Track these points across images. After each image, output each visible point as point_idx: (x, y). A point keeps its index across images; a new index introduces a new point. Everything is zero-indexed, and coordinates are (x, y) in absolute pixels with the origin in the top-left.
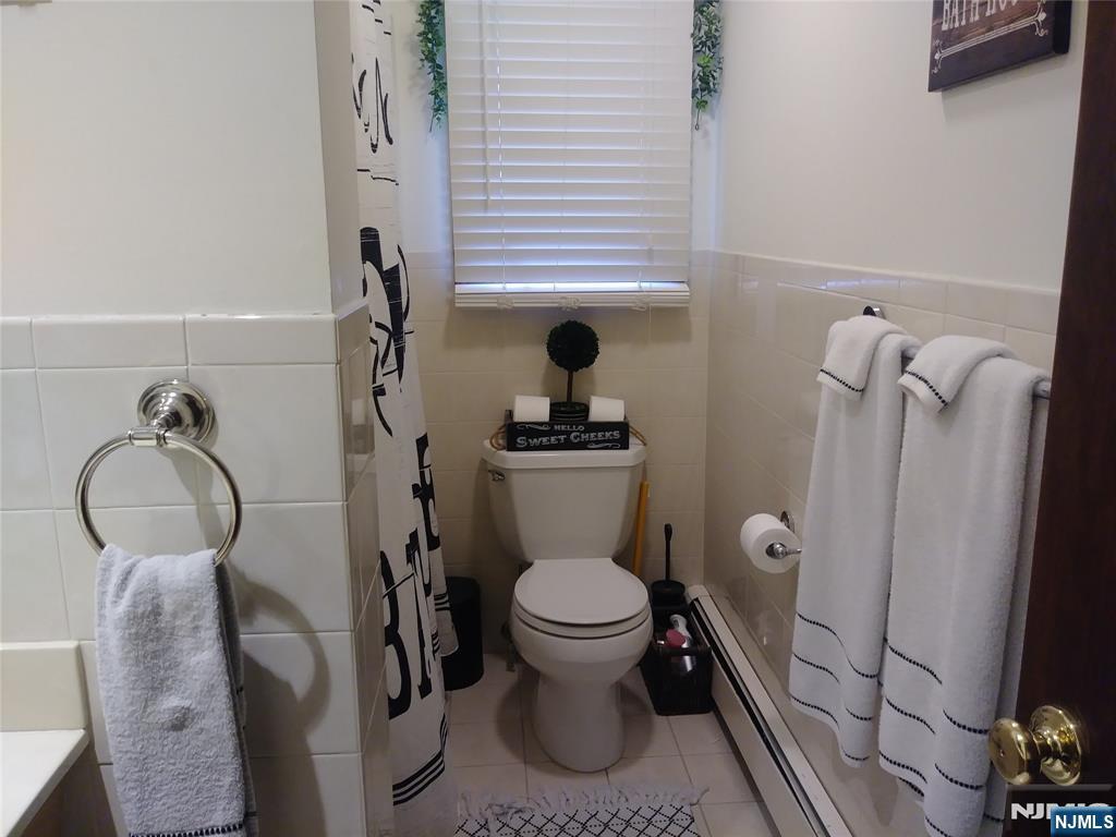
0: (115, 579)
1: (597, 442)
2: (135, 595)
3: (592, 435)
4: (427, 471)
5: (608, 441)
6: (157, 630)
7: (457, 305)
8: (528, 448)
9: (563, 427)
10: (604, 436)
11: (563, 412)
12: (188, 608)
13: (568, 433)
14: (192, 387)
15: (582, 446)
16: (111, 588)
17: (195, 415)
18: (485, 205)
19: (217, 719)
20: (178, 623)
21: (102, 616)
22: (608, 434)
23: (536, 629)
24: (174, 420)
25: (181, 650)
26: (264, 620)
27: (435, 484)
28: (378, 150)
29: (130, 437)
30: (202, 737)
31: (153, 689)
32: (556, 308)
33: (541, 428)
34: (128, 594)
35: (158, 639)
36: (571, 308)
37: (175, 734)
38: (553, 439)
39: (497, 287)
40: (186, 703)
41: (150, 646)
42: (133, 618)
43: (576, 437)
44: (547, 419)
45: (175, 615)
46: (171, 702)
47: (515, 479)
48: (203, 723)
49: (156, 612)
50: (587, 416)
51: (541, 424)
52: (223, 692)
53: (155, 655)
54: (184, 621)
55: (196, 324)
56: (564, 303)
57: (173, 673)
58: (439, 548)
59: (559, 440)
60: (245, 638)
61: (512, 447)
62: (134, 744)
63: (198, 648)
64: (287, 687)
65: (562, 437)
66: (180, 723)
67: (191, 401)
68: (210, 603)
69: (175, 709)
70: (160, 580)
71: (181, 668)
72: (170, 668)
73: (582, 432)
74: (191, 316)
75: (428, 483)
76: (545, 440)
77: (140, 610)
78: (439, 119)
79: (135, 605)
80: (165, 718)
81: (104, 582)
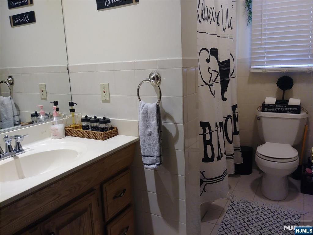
0: (142, 106)
1: (289, 111)
2: (144, 109)
3: (288, 109)
4: (236, 114)
5: (293, 111)
6: (147, 116)
7: (251, 72)
8: (268, 111)
9: (279, 106)
10: (292, 109)
11: (280, 102)
12: (152, 112)
13: (281, 108)
14: (158, 73)
15: (285, 112)
16: (141, 108)
17: (157, 78)
18: (261, 44)
19: (156, 134)
20: (150, 115)
21: (140, 113)
22: (293, 109)
23: (260, 157)
24: (154, 79)
25: (151, 121)
26: (168, 120)
27: (238, 117)
28: (225, 31)
29: (145, 80)
30: (153, 138)
31: (146, 127)
32: (280, 72)
33: (272, 106)
34: (143, 109)
35: (147, 118)
36: (285, 72)
37: (149, 136)
38: (276, 109)
39: (263, 67)
40: (151, 131)
41: (146, 119)
42: (143, 113)
43: (283, 109)
44: (275, 104)
45: (150, 114)
46: (149, 130)
47: (263, 119)
48: (153, 135)
49: (147, 113)
50: (288, 103)
51: (272, 105)
52: (157, 129)
53: (147, 121)
54: (151, 115)
55: (159, 61)
56: (283, 71)
57: (149, 125)
58: (239, 135)
59: (278, 110)
60: (163, 123)
61: (263, 110)
62: (143, 137)
63: (153, 121)
64: (171, 134)
65: (279, 109)
66: (150, 135)
67: (157, 76)
68: (155, 112)
69: (149, 132)
70: (148, 107)
71: (151, 124)
72: (149, 124)
73: (285, 108)
74: (158, 59)
75: (236, 117)
76: (273, 109)
77: (144, 112)
78: (249, 22)
79: (144, 111)
80: (148, 133)
81: (140, 107)
